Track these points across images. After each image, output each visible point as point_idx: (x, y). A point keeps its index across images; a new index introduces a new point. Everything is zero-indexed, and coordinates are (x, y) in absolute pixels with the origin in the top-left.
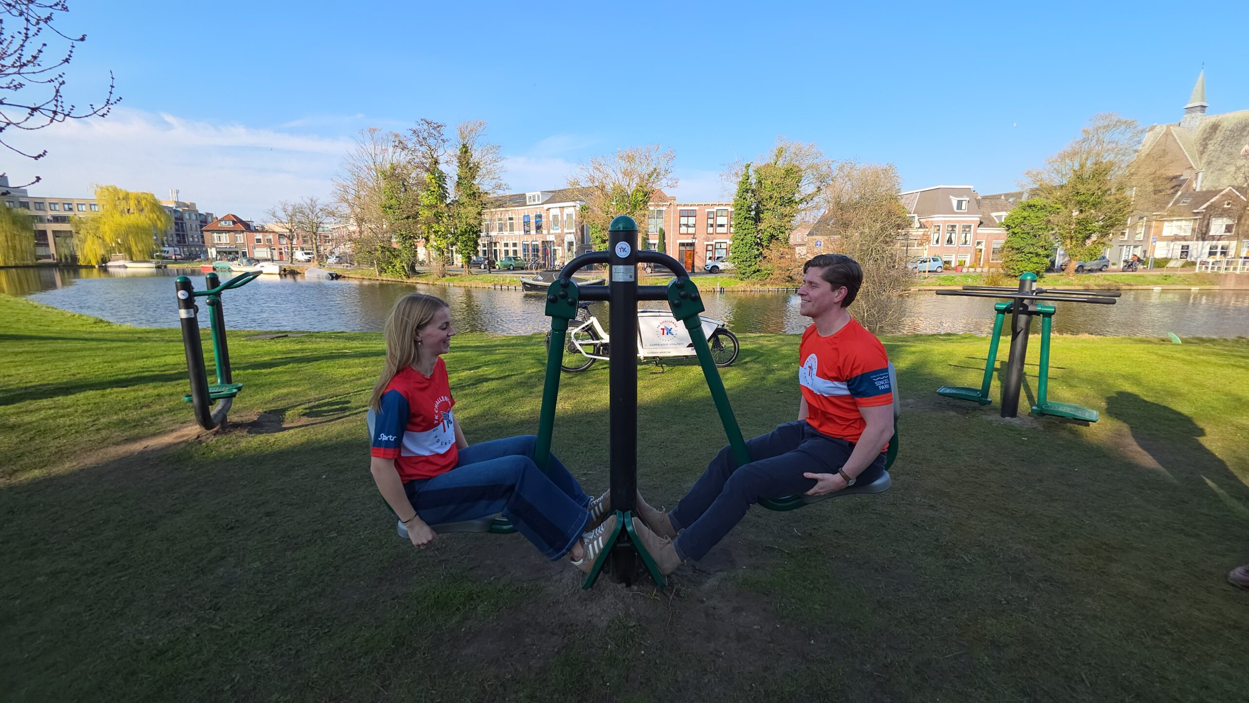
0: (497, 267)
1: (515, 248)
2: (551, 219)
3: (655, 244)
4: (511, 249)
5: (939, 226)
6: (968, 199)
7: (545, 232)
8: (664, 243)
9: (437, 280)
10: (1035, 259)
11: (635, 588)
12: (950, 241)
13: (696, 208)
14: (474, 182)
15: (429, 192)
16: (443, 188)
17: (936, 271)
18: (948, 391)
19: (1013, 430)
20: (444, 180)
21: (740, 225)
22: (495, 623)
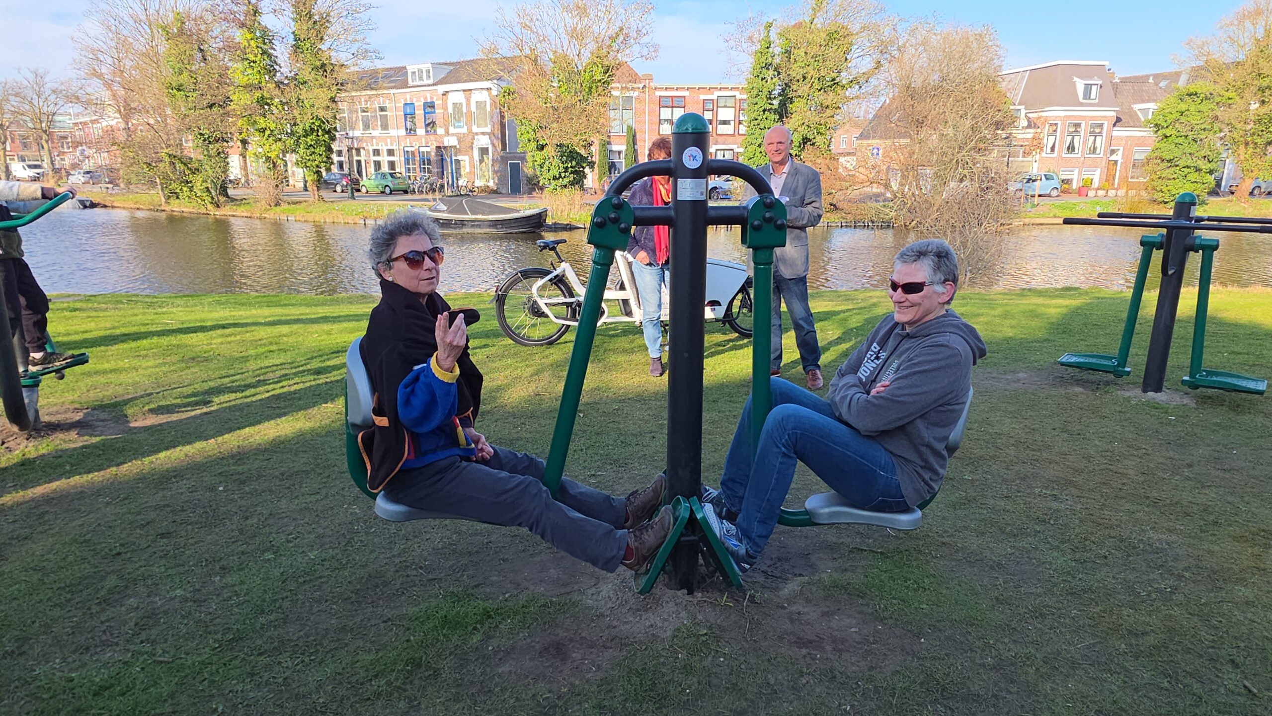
0: (364, 190)
1: (391, 158)
2: (450, 110)
3: (619, 153)
4: (384, 159)
5: (1056, 124)
6: (1100, 82)
7: (440, 131)
8: (635, 151)
9: (266, 210)
10: (1194, 176)
11: (700, 594)
12: (1071, 148)
13: (686, 93)
14: (323, 47)
15: (246, 63)
16: (270, 56)
17: (1049, 196)
18: (1073, 359)
19: (1157, 408)
20: (271, 42)
21: (756, 122)
22: (529, 640)
